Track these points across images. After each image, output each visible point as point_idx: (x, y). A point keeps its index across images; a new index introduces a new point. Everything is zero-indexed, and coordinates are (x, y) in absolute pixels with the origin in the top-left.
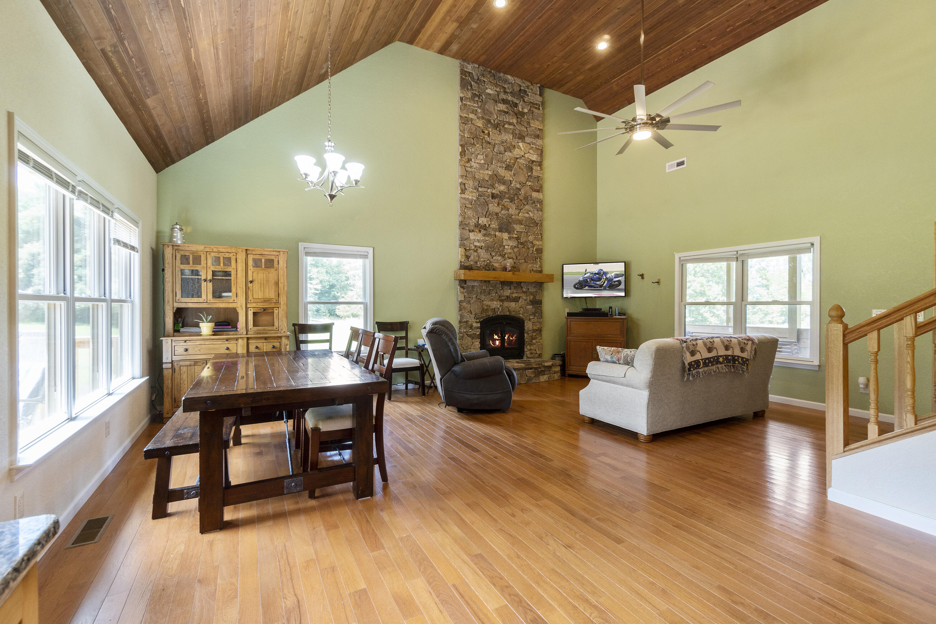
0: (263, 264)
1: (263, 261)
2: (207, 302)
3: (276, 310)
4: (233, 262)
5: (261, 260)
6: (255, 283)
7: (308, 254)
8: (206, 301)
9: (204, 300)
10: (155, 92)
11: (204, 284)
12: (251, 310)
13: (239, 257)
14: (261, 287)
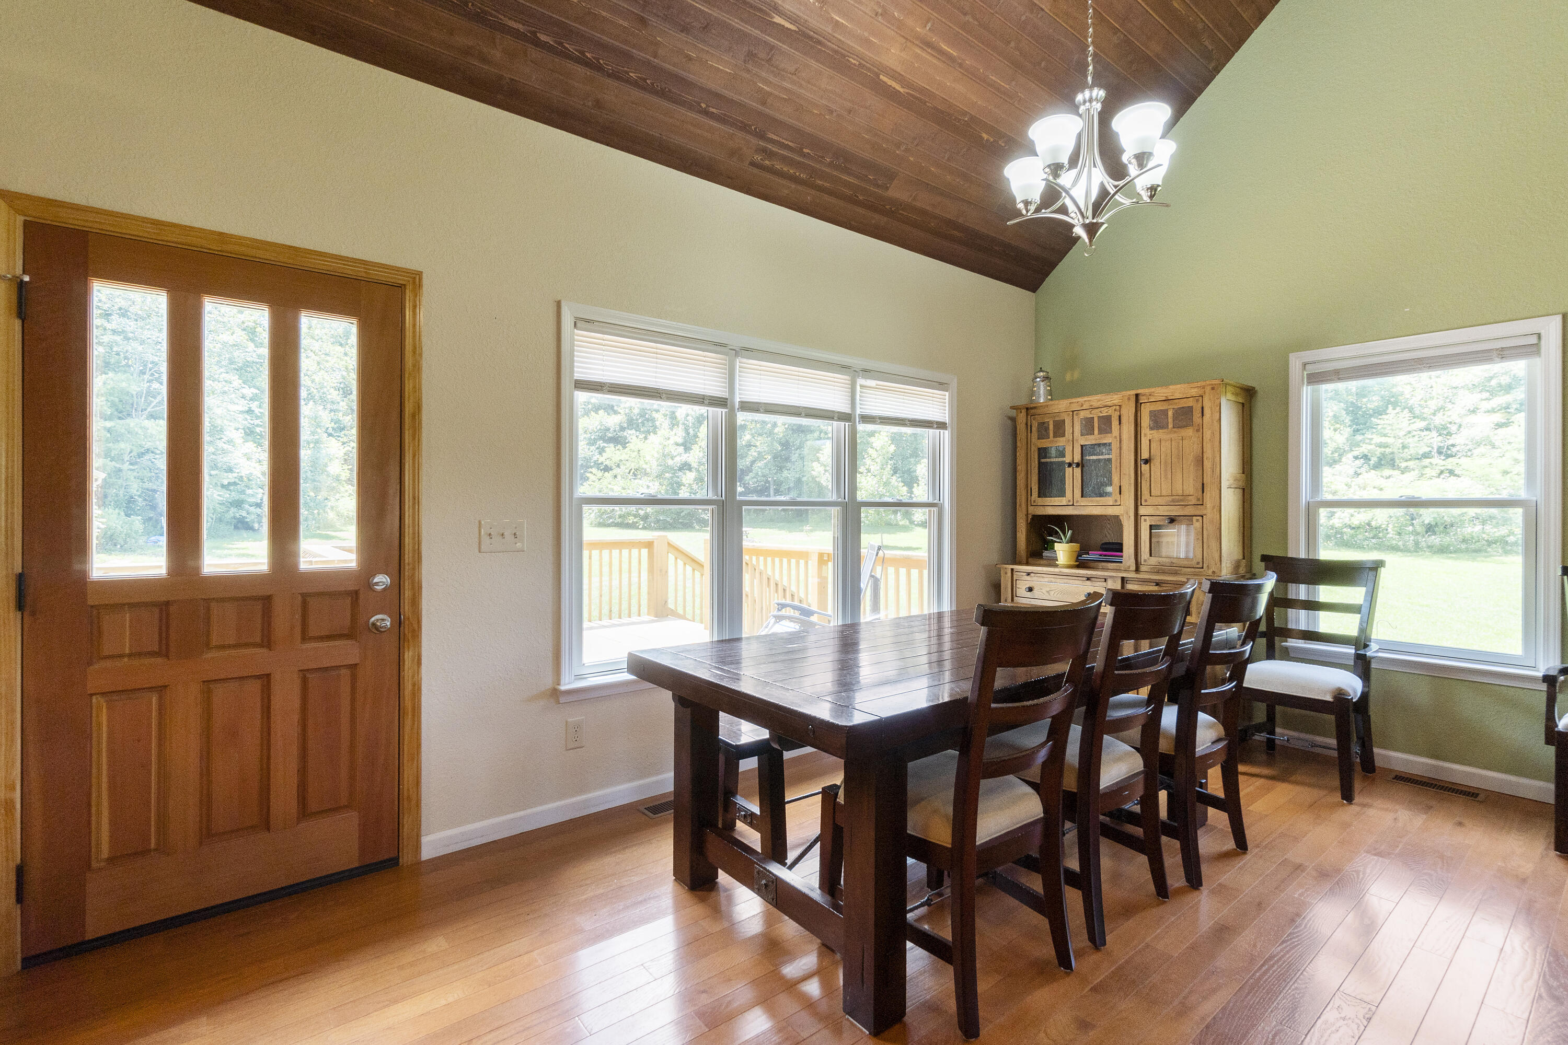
0: (1170, 420)
1: (1170, 413)
2: (1073, 505)
3: (1197, 520)
4: (1115, 423)
5: (1165, 412)
6: (1155, 464)
7: (1316, 378)
8: (1071, 503)
9: (1069, 501)
10: (891, 176)
11: (1069, 471)
12: (1145, 520)
13: (1124, 412)
14: (1166, 470)
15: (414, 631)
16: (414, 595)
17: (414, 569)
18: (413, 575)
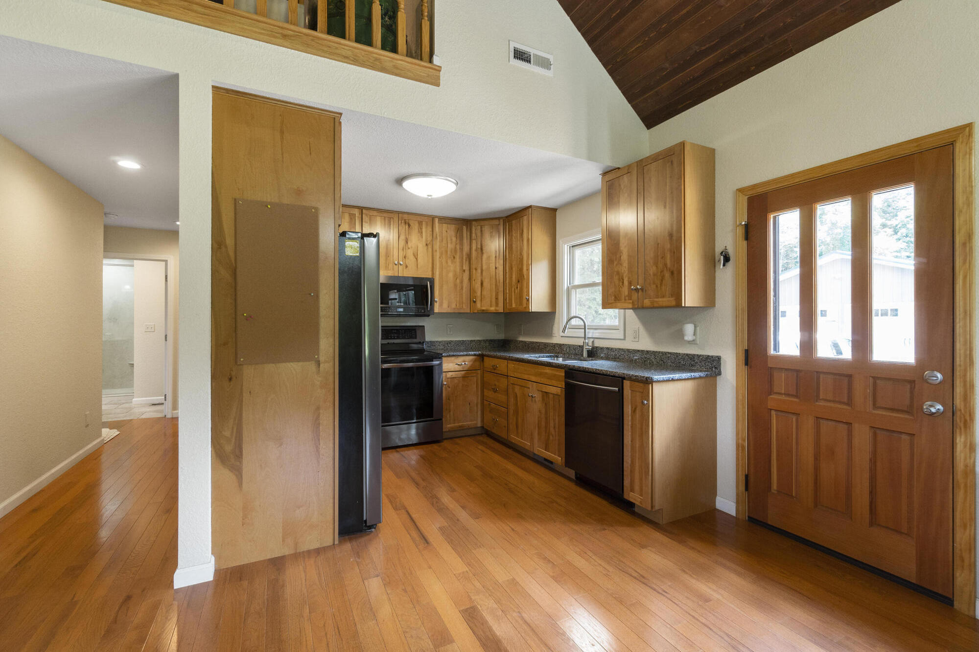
15: (965, 421)
16: (966, 392)
17: (965, 370)
18: (965, 375)
